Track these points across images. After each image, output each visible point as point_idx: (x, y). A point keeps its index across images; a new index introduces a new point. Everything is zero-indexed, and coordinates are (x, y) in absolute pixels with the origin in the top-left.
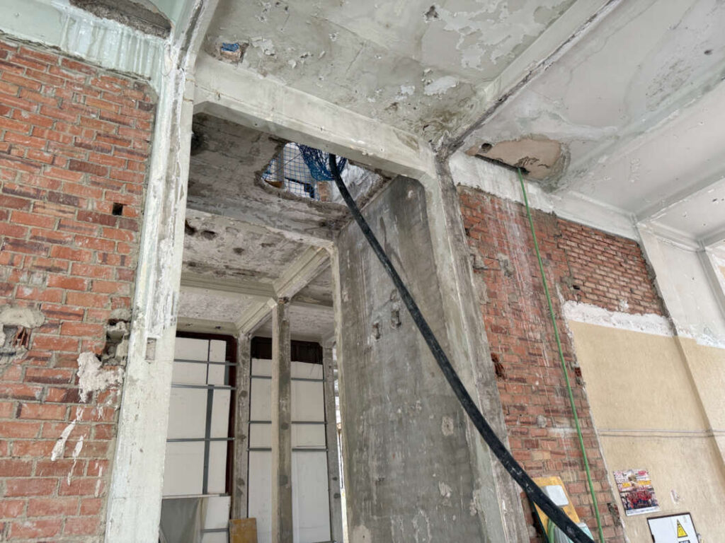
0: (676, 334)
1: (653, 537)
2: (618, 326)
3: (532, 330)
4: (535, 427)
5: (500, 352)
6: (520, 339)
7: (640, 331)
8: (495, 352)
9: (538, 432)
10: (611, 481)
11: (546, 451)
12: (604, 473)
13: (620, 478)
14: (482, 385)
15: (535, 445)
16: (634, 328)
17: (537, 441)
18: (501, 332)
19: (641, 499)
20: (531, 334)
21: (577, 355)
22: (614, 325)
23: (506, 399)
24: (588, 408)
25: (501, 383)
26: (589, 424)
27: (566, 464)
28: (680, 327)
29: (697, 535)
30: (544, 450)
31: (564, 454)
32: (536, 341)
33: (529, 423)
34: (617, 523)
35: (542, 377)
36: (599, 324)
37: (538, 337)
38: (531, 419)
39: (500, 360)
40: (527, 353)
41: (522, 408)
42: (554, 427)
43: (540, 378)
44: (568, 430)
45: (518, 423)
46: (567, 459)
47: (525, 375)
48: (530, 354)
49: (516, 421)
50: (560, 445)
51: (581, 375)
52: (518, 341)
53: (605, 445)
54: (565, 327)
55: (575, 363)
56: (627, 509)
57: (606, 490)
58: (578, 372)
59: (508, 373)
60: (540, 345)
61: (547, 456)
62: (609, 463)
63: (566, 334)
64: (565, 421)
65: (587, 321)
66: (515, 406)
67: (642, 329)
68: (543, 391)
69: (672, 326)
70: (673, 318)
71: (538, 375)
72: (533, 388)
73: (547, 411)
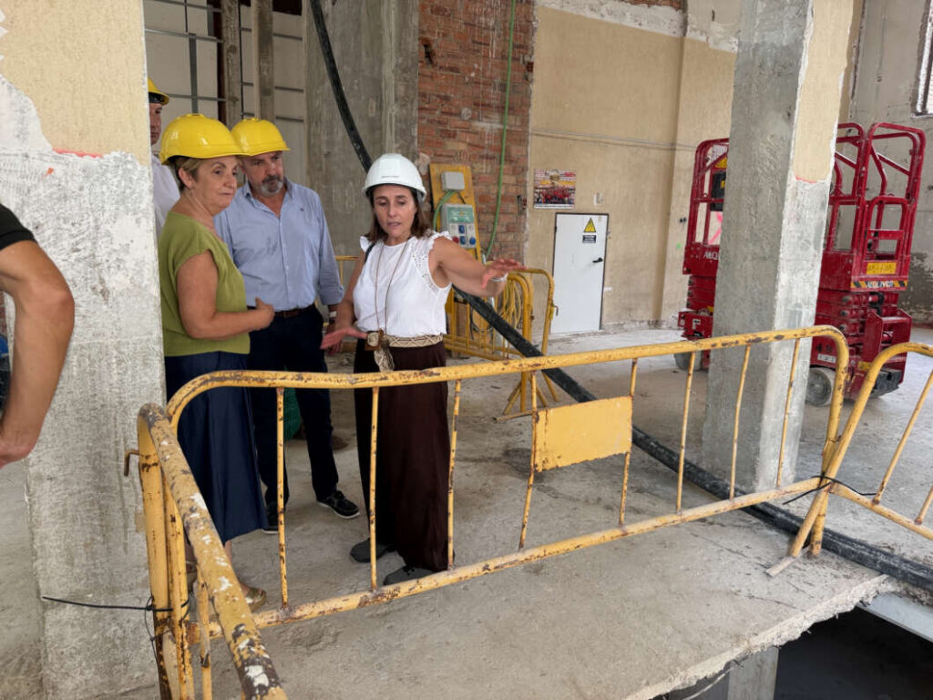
0: (684, 34)
1: (556, 228)
2: (608, 19)
3: (486, 14)
4: (456, 118)
5: (436, 38)
6: (466, 24)
7: (638, 27)
8: (428, 36)
9: (459, 123)
10: (529, 178)
11: (464, 142)
12: (524, 169)
13: (540, 176)
14: (399, 71)
15: (452, 135)
16: (628, 22)
17: (455, 131)
18: (443, 15)
19: (557, 196)
20: (483, 19)
21: (535, 48)
22: (602, 16)
23: (428, 88)
24: (529, 105)
25: (429, 70)
26: (525, 122)
27: (482, 157)
28: (694, 26)
29: (607, 233)
30: (460, 141)
31: (483, 148)
32: (487, 28)
33: (450, 114)
34: (522, 212)
35: (481, 68)
36: (582, 14)
37: (491, 23)
38: (454, 110)
39: (434, 46)
40: (470, 41)
41: (446, 98)
42: (479, 120)
43: (478, 70)
44: (497, 126)
45: (437, 113)
46: (485, 152)
47: (460, 64)
48: (474, 42)
49: (435, 110)
50: (482, 139)
51: (532, 71)
52: (463, 26)
53: (535, 144)
54: (532, 13)
55: (531, 57)
56: (538, 202)
57: (521, 184)
58: (530, 66)
59: (439, 61)
60: (491, 33)
61: (463, 147)
62: (533, 161)
63: (531, 22)
64: (496, 116)
65: (565, 9)
66: (438, 96)
67: (640, 24)
68: (478, 83)
69: (685, 24)
70: (690, 15)
71: (476, 66)
72: (467, 79)
73: (477, 104)
